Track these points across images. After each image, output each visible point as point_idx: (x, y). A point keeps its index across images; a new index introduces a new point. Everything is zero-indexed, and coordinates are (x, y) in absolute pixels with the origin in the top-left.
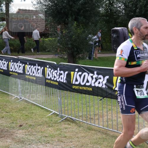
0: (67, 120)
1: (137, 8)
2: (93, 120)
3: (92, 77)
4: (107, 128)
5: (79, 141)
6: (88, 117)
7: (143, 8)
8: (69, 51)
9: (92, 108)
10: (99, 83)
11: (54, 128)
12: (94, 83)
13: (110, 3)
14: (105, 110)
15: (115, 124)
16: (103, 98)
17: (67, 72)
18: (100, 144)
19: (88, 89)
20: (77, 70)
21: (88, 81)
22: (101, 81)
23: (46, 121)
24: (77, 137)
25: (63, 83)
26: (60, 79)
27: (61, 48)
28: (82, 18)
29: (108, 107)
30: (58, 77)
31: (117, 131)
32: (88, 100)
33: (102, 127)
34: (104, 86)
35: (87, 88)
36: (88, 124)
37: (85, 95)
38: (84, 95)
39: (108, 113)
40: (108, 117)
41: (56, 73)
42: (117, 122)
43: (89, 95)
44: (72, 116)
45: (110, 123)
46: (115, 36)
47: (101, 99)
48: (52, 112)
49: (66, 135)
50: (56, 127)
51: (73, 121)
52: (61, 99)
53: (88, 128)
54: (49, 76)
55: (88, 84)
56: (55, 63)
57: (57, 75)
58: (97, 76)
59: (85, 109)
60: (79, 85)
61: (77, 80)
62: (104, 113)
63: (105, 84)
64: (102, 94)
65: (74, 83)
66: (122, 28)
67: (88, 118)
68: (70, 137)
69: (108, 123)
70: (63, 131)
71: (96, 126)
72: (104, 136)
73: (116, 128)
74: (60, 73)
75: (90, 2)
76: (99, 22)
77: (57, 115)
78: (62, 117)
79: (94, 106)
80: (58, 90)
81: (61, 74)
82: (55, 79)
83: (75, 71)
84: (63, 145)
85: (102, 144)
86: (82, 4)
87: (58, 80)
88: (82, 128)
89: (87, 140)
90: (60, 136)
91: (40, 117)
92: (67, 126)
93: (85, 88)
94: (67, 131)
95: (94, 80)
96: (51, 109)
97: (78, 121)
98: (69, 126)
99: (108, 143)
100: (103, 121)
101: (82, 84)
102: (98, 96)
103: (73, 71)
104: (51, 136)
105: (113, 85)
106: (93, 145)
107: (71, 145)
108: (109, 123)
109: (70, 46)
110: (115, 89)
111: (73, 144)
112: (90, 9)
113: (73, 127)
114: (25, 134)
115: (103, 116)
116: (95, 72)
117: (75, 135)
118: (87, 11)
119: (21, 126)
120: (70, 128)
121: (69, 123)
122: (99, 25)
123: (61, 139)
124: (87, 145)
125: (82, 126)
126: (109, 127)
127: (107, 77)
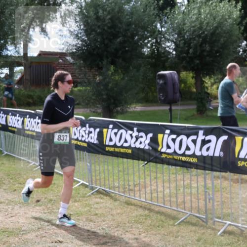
0: (98, 192)
1: (191, 48)
2: (133, 192)
3: (131, 135)
4: (150, 202)
5: (114, 220)
7: (198, 48)
8: (103, 103)
9: (131, 178)
10: (141, 143)
11: (81, 203)
12: (135, 143)
14: (148, 179)
15: (161, 196)
17: (98, 130)
18: (141, 222)
19: (126, 151)
20: (111, 126)
21: (126, 141)
22: (142, 140)
24: (112, 215)
25: (93, 144)
26: (89, 139)
27: (94, 99)
28: (120, 60)
29: (152, 174)
30: (87, 136)
31: (163, 205)
33: (144, 200)
34: (147, 147)
35: (125, 149)
36: (126, 197)
37: (121, 159)
39: (153, 182)
40: (152, 187)
41: (85, 131)
42: (164, 193)
43: (127, 158)
44: (106, 187)
45: (155, 195)
46: (161, 82)
48: (79, 182)
49: (97, 212)
50: (84, 202)
51: (107, 194)
52: (91, 166)
53: (126, 203)
54: (75, 134)
55: (126, 145)
56: (83, 118)
57: (86, 133)
58: (138, 134)
59: (122, 178)
60: (115, 146)
61: (111, 140)
62: (146, 182)
63: (149, 145)
64: (144, 157)
65: (107, 144)
66: (171, 72)
67: (127, 189)
68: (103, 215)
69: (151, 196)
70: (93, 206)
71: (137, 200)
72: (147, 212)
73: (163, 201)
74: (89, 131)
75: (131, 40)
76: (143, 65)
77: (86, 186)
78: (92, 189)
80: (87, 154)
81: (91, 132)
82: (83, 139)
83: (108, 128)
85: (144, 222)
86: (120, 43)
87: (87, 141)
88: (118, 202)
89: (125, 218)
90: (89, 213)
92: (98, 200)
93: (122, 150)
94: (99, 207)
95: (134, 139)
96: (79, 179)
97: (113, 193)
98: (102, 201)
99: (152, 222)
100: (146, 193)
101: (119, 144)
102: (139, 160)
103: (105, 128)
104: (77, 214)
105: (159, 145)
106: (132, 225)
107: (104, 225)
109: (105, 97)
110: (160, 150)
111: (107, 224)
113: (106, 202)
114: (42, 212)
115: (145, 187)
116: (135, 129)
117: (109, 212)
118: (127, 51)
119: (38, 201)
120: (103, 203)
121: (102, 196)
122: (142, 69)
123: (90, 217)
124: (124, 225)
125: (119, 200)
126: (153, 201)
127: (150, 135)
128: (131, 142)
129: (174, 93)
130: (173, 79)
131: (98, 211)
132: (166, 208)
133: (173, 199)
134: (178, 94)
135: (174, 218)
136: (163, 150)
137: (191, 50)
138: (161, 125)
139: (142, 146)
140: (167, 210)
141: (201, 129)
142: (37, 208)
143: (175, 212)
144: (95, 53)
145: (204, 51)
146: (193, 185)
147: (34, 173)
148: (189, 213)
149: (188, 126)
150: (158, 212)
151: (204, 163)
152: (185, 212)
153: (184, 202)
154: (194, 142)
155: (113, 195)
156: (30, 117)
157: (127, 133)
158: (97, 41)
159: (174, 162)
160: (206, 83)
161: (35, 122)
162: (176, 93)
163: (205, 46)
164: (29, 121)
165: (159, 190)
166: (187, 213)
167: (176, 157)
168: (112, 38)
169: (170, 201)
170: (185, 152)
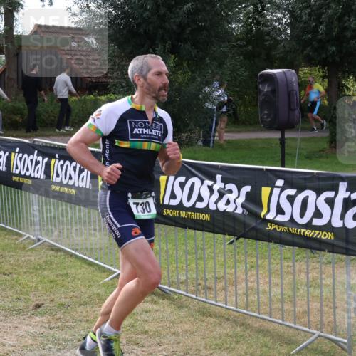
1: (321, 23)
2: (213, 292)
4: (245, 311)
5: (179, 343)
6: (200, 284)
7: (336, 23)
9: (210, 264)
13: (256, 11)
14: (241, 267)
15: (266, 301)
16: (237, 239)
18: (228, 348)
19: (201, 217)
21: (200, 199)
22: (232, 197)
23: (99, 295)
24: (174, 333)
28: (188, 46)
29: (248, 260)
31: (268, 318)
32: (200, 243)
33: (235, 308)
34: (239, 211)
35: (198, 214)
36: (200, 300)
37: (193, 231)
38: (191, 232)
39: (249, 273)
40: (249, 284)
42: (270, 295)
43: (203, 230)
45: (253, 298)
46: (266, 89)
47: (233, 241)
48: (115, 272)
49: (147, 328)
51: (164, 294)
53: (199, 311)
55: (200, 205)
58: (223, 187)
59: (194, 265)
60: (180, 207)
62: (238, 274)
63: (243, 206)
64: (234, 228)
66: (284, 70)
67: (200, 287)
68: (157, 334)
69: (247, 299)
70: (139, 318)
71: (219, 306)
72: (238, 329)
73: (268, 310)
75: (208, 8)
76: (230, 55)
79: (214, 258)
84: (140, 352)
85: (233, 349)
86: (189, 13)
88: (186, 310)
89: (198, 339)
90: (133, 330)
91: (85, 286)
92: (148, 306)
93: (193, 215)
94: (150, 319)
95: (216, 195)
96: (111, 266)
97: (176, 293)
98: (155, 307)
99: (248, 347)
100: (236, 294)
101: (187, 204)
102: (224, 234)
105: (262, 208)
106: (211, 352)
107: (159, 351)
108: (249, 298)
110: (265, 216)
111: (165, 350)
112: (207, 25)
113: (164, 309)
114: (47, 325)
115: (235, 283)
117: (170, 328)
118: (201, 29)
119: (38, 306)
120: (157, 311)
121: (155, 298)
122: (228, 64)
123: (134, 337)
124: (197, 352)
125: (187, 307)
126: (249, 309)
127: (247, 188)
128: (211, 201)
129: (291, 109)
130: (288, 84)
131: (149, 325)
132: (274, 322)
133: (288, 307)
134: (297, 113)
135: (290, 342)
136: (270, 217)
137: (321, 27)
138: (267, 170)
139: (230, 209)
140: (277, 326)
141: (342, 179)
142: (38, 319)
143: (291, 331)
144: (141, 30)
145: (346, 28)
146: (324, 282)
147: (29, 253)
148: (317, 333)
149: (317, 173)
150: (260, 331)
151: (347, 241)
152: (311, 331)
153: (308, 312)
154: (330, 202)
155: (176, 297)
156: (22, 151)
157: (202, 183)
158: (146, 10)
159: (290, 238)
160: (348, 88)
161: (32, 161)
162: (294, 110)
163: (349, 20)
164: (21, 159)
165: (261, 289)
166: (314, 334)
167: (294, 230)
168: (173, 3)
169: (282, 310)
170: (311, 221)
